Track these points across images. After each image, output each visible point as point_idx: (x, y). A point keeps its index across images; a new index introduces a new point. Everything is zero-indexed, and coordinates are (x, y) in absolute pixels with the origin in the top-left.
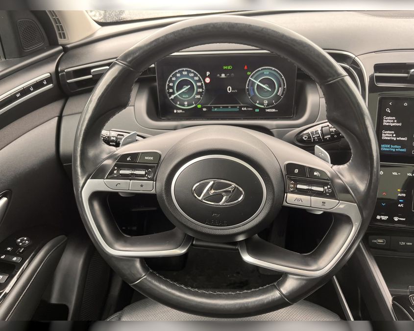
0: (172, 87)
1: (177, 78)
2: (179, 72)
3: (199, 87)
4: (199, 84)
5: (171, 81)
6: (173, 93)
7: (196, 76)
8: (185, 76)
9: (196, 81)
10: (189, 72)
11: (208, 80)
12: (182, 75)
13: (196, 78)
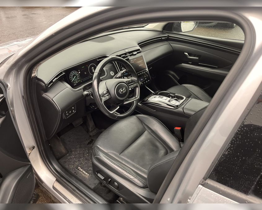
0: (71, 78)
1: (72, 75)
2: (72, 73)
3: (78, 75)
4: (78, 74)
5: (71, 76)
6: (72, 80)
7: (76, 72)
8: (74, 73)
9: (77, 74)
10: (74, 72)
11: (80, 72)
12: (73, 73)
13: (77, 73)
